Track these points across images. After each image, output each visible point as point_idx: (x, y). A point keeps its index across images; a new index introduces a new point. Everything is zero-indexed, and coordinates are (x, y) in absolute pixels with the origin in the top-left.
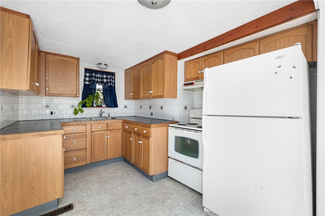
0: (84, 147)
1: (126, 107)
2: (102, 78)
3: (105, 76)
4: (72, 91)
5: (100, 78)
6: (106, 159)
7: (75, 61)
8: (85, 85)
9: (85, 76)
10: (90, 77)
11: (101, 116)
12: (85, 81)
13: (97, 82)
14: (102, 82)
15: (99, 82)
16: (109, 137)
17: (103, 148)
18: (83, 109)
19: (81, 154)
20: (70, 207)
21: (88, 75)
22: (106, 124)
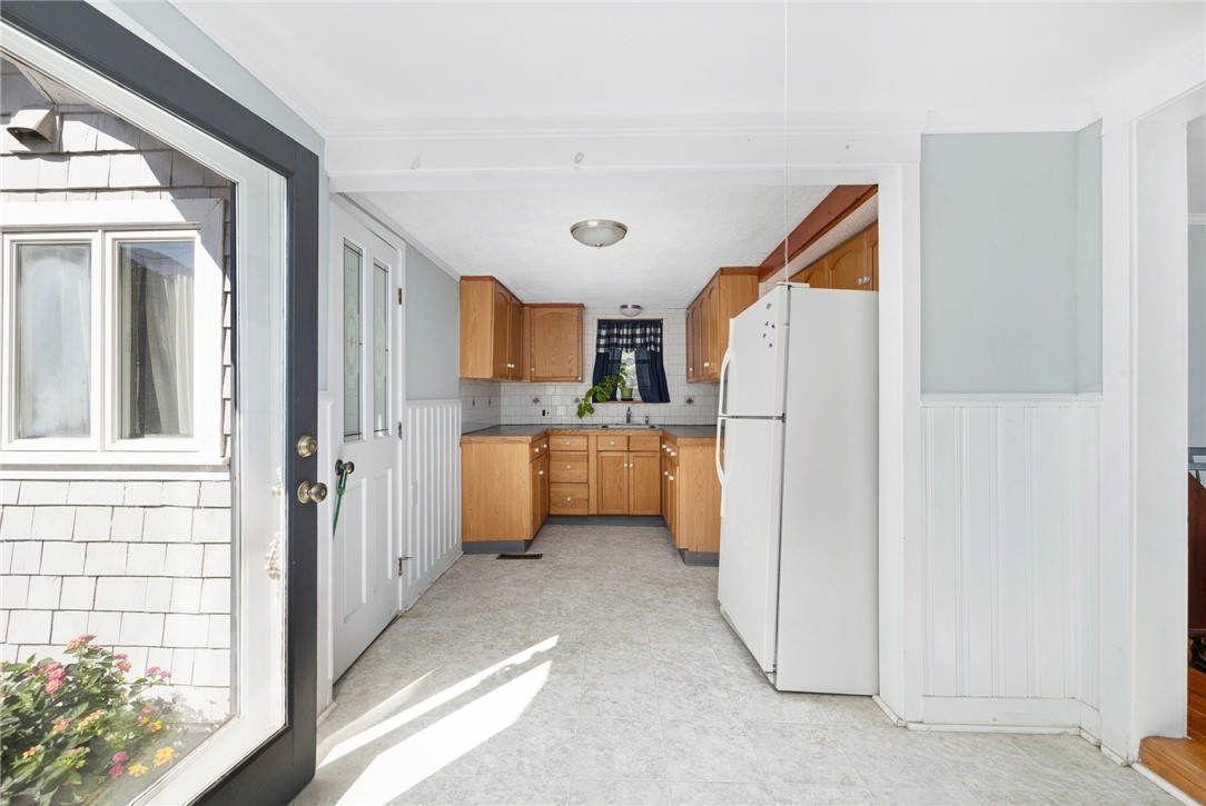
0: (584, 479)
1: (690, 401)
2: (634, 336)
3: (638, 331)
4: (571, 371)
5: (627, 337)
6: (626, 513)
7: (575, 311)
8: (598, 354)
9: (599, 337)
10: (608, 336)
11: (629, 421)
12: (598, 346)
13: (622, 346)
14: (633, 346)
15: (627, 346)
16: (631, 465)
17: (620, 489)
18: (595, 405)
19: (581, 492)
20: (538, 557)
21: (604, 332)
22: (626, 439)
